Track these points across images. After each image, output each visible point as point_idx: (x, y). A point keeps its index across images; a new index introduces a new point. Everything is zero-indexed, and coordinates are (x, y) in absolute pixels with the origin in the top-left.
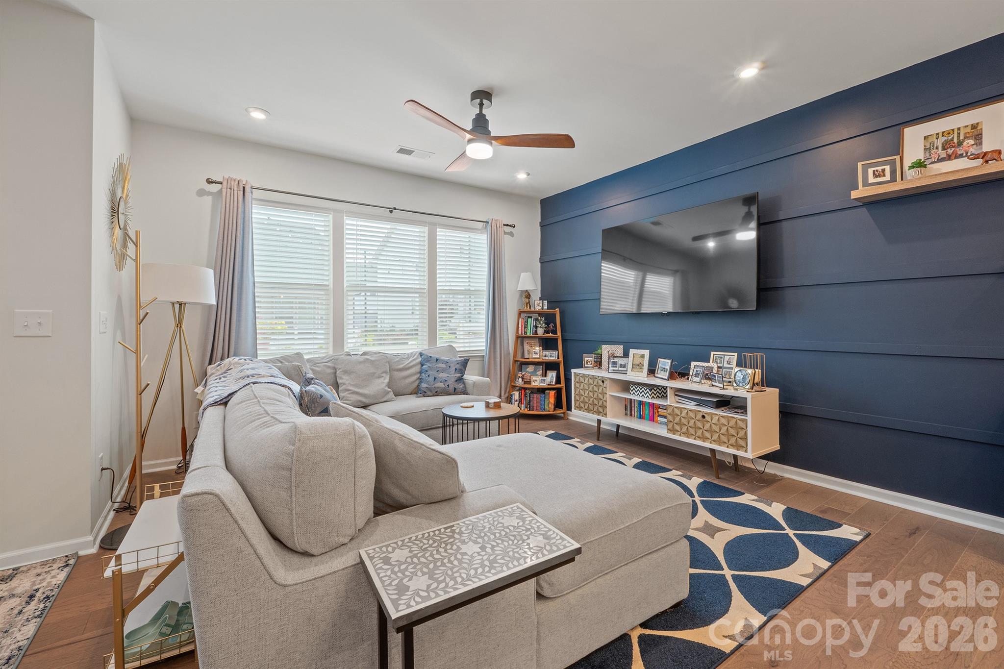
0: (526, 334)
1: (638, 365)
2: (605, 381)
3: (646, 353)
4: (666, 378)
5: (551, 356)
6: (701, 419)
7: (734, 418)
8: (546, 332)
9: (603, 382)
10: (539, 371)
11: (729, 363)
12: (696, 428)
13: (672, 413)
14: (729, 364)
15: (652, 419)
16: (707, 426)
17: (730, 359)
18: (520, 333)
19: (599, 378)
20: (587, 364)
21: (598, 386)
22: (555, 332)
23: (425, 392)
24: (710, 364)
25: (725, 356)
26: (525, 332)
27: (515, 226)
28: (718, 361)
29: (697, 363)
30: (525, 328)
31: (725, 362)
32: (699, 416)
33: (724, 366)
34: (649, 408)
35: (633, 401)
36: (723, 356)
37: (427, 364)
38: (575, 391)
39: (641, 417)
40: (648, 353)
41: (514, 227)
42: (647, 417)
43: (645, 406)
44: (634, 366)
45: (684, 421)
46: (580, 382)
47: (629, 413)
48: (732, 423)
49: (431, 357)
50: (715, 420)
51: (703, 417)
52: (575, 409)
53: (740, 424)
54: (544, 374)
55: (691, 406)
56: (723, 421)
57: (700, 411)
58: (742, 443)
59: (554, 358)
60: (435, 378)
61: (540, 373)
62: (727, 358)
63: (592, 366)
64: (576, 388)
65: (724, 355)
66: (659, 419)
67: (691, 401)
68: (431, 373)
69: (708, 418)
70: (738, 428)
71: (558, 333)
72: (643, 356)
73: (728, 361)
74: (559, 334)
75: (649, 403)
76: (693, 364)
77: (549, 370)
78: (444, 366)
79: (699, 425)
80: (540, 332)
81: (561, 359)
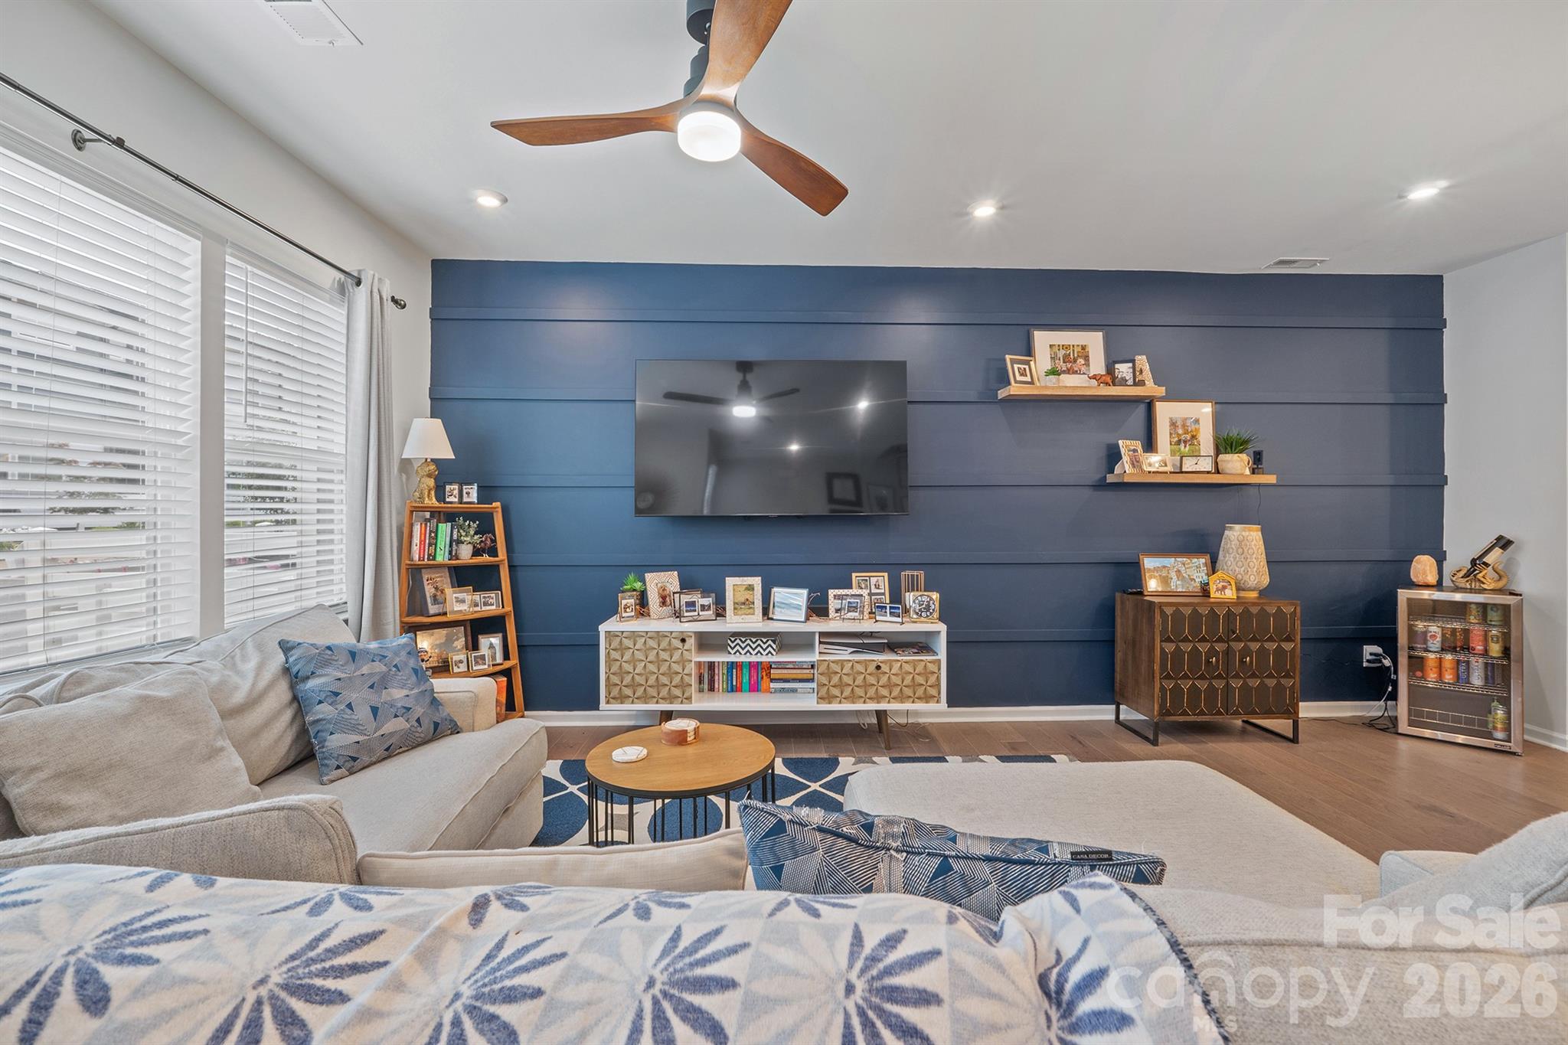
0: (434, 558)
1: (744, 604)
2: (687, 639)
3: (756, 582)
4: (803, 620)
5: (485, 604)
6: (875, 671)
7: (922, 660)
8: (477, 552)
9: (683, 641)
10: (457, 639)
11: (877, 586)
12: (866, 686)
13: (826, 671)
14: (878, 588)
15: (754, 688)
16: (884, 680)
17: (877, 581)
18: (416, 557)
19: (674, 635)
20: (626, 612)
21: (671, 650)
22: (493, 552)
23: (354, 759)
24: (855, 591)
25: (872, 578)
26: (429, 555)
27: (405, 305)
28: (863, 586)
29: (836, 591)
30: (430, 545)
31: (873, 587)
32: (872, 668)
33: (872, 591)
34: (750, 670)
35: (716, 664)
36: (868, 578)
37: (329, 670)
38: (609, 667)
39: (734, 689)
40: (760, 582)
41: (404, 307)
42: (746, 686)
43: (742, 670)
44: (737, 606)
45: (846, 679)
46: (622, 649)
47: (706, 687)
48: (920, 668)
49: (329, 648)
50: (896, 669)
51: (878, 668)
52: (608, 702)
53: (932, 667)
54: (470, 646)
55: (845, 655)
56: (908, 668)
57: (873, 661)
58: (933, 692)
59: (494, 607)
60: (375, 710)
61: (460, 643)
62: (874, 580)
63: (633, 614)
64: (610, 661)
65: (870, 577)
66: (772, 685)
67: (846, 648)
68: (354, 696)
69: (885, 668)
70: (926, 673)
71: (500, 554)
72: (750, 588)
73: (875, 585)
74: (502, 554)
75: (750, 663)
76: (832, 593)
77: (482, 634)
78: (380, 667)
79: (872, 680)
80: (465, 553)
81: (509, 608)
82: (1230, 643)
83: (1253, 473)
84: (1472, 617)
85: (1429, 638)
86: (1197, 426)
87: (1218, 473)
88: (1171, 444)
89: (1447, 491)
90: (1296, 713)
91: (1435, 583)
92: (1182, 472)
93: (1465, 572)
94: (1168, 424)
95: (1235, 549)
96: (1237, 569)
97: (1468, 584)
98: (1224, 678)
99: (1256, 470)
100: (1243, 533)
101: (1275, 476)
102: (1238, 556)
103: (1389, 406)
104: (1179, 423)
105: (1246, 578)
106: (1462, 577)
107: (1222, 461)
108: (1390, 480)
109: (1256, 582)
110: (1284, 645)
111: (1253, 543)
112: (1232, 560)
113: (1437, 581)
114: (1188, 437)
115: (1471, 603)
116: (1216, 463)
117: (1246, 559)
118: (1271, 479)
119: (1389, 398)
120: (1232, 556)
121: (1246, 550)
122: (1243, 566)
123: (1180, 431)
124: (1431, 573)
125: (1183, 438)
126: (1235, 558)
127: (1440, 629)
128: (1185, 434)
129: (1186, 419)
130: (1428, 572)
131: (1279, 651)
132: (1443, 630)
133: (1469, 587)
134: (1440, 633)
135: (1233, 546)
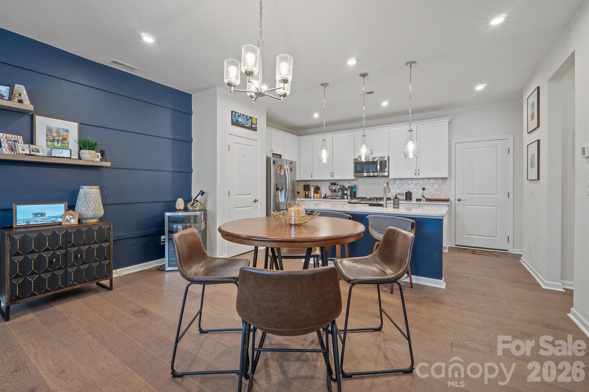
82: (68, 249)
83: (101, 161)
84: (192, 221)
85: (178, 230)
86: (67, 134)
87: (80, 159)
88: (47, 141)
89: (193, 174)
90: (111, 276)
91: (183, 209)
92: (52, 157)
93: (192, 204)
94: (46, 129)
95: (82, 198)
96: (83, 208)
97: (192, 208)
98: (64, 268)
99: (102, 160)
100: (87, 190)
101: (110, 163)
102: (83, 202)
103: (171, 140)
104: (54, 130)
105: (87, 213)
106: (191, 206)
107: (82, 153)
108: (171, 169)
109: (92, 215)
110: (103, 245)
111: (92, 195)
112: (81, 204)
113: (184, 208)
114: (61, 138)
115: (191, 215)
116: (79, 155)
117: (87, 203)
118: (108, 164)
119: (171, 137)
120: (81, 202)
121: (87, 199)
122: (86, 207)
123: (55, 135)
124: (181, 205)
125: (56, 138)
126: (82, 203)
127: (182, 226)
128: (58, 136)
129: (59, 129)
130: (180, 205)
131: (101, 248)
132: (183, 227)
133: (192, 209)
134: (182, 228)
135: (82, 197)
